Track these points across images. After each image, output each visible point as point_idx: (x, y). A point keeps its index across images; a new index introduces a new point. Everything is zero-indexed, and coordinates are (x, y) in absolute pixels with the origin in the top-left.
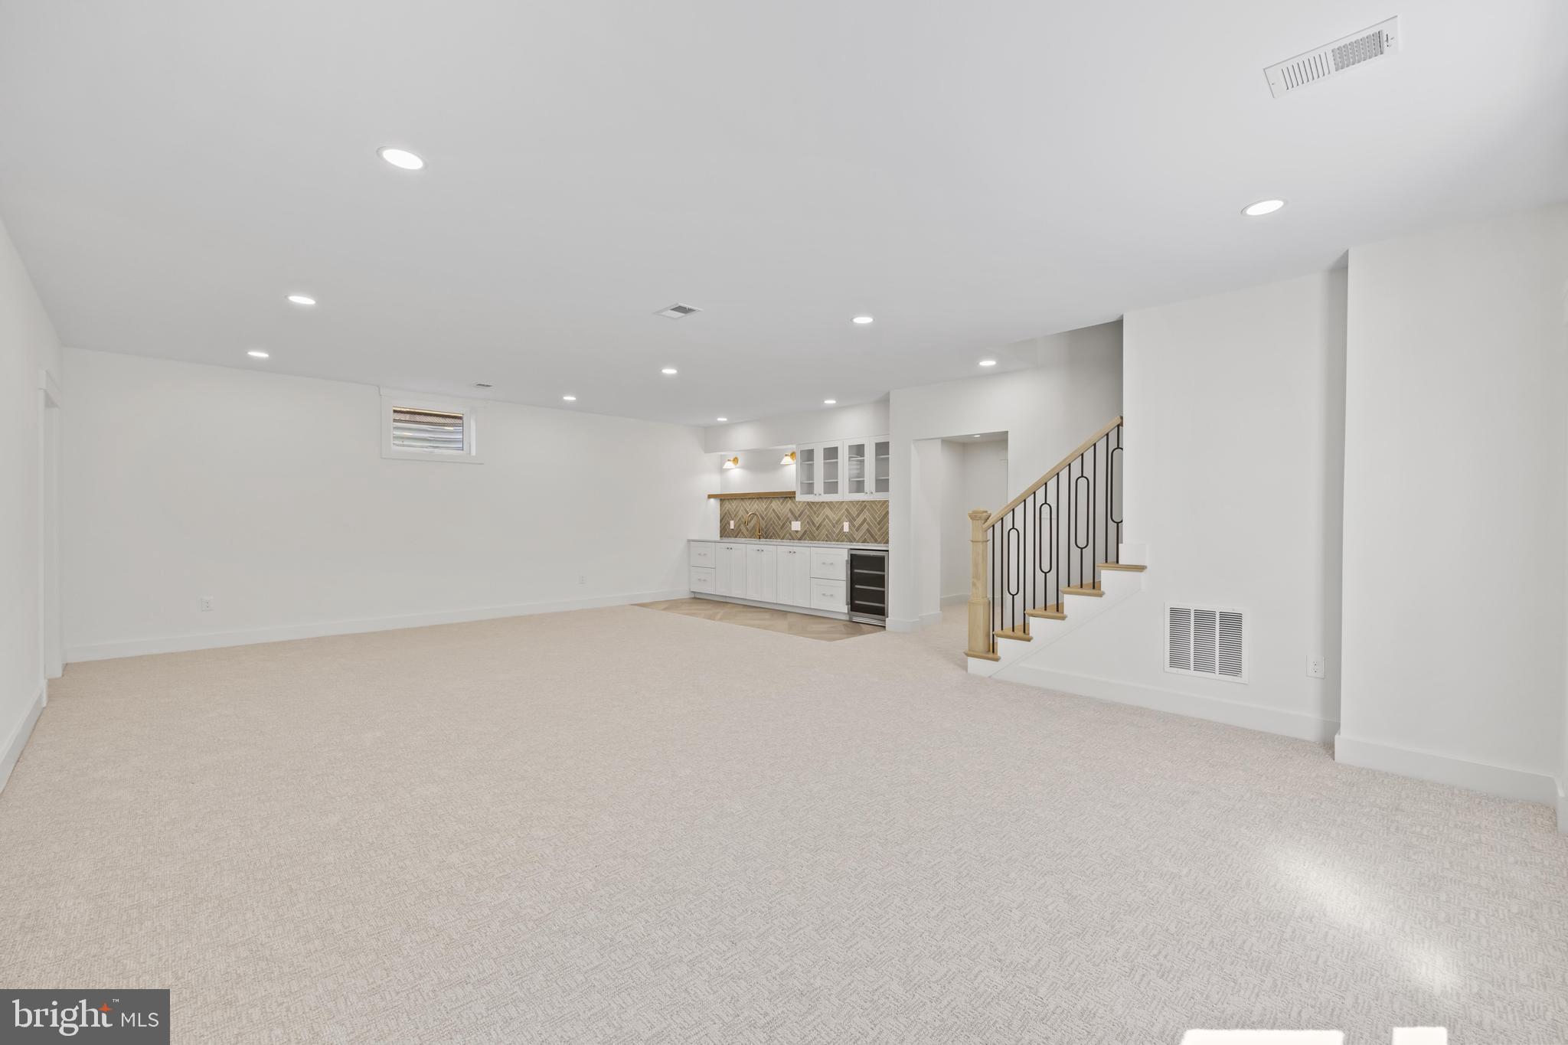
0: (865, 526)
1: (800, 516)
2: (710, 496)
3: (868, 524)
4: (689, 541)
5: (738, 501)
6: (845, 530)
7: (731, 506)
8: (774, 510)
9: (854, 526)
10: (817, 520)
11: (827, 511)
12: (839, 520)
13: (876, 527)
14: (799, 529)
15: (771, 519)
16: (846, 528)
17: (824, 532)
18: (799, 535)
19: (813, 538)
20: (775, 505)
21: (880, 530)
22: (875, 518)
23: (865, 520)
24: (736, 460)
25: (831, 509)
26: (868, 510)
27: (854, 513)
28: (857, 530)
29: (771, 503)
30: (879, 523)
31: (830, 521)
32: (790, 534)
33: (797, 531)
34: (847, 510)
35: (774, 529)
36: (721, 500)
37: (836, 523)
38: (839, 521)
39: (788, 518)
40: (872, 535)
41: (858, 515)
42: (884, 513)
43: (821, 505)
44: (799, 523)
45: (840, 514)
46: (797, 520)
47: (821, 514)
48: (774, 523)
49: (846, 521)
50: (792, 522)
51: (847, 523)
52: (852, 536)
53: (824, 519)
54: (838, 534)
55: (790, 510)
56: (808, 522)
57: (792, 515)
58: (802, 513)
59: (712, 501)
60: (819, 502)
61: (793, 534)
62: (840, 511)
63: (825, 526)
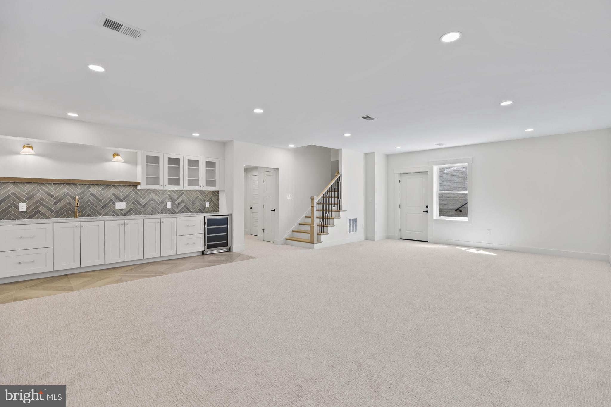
0: (183, 204)
1: (124, 199)
3: (185, 203)
6: (168, 207)
7: (21, 188)
9: (175, 204)
11: (153, 196)
12: (163, 201)
13: (190, 205)
14: (125, 208)
15: (89, 201)
16: (169, 205)
17: (150, 208)
18: (123, 212)
19: (139, 213)
21: (193, 206)
22: (190, 200)
23: (183, 201)
25: (156, 194)
26: (185, 195)
28: (177, 206)
29: (89, 187)
30: (192, 202)
31: (155, 201)
32: (113, 212)
33: (122, 210)
34: (169, 195)
35: (92, 208)
37: (161, 203)
39: (111, 200)
40: (188, 209)
41: (178, 198)
44: (123, 204)
45: (163, 197)
46: (121, 201)
47: (145, 198)
48: (93, 204)
49: (169, 202)
50: (117, 204)
51: (170, 203)
52: (173, 210)
53: (150, 201)
54: (162, 210)
55: (114, 194)
56: (133, 203)
57: (113, 198)
58: (127, 196)
60: (145, 190)
61: (118, 212)
62: (163, 195)
63: (151, 205)
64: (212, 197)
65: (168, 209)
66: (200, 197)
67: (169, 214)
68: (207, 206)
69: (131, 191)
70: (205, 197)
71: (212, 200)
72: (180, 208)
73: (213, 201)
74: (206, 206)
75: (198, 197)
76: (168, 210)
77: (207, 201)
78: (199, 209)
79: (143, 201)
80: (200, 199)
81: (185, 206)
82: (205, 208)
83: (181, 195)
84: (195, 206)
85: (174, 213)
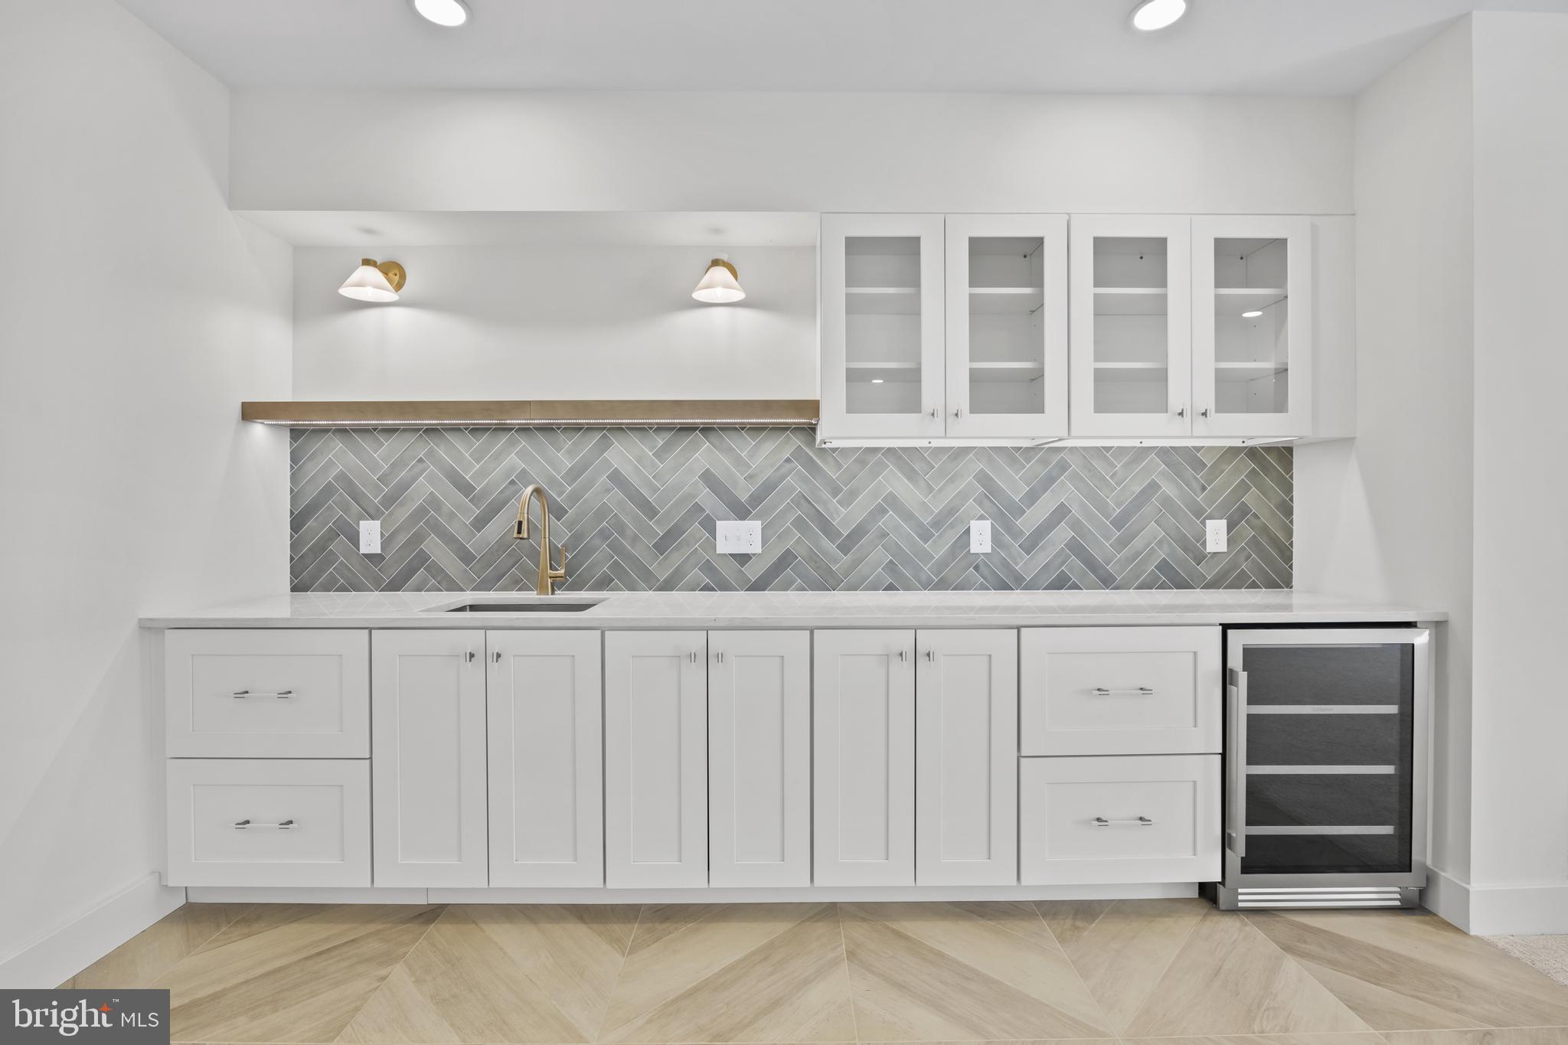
0: (1063, 534)
1: (757, 499)
2: (251, 412)
3: (1076, 525)
4: (151, 629)
5: (407, 439)
6: (975, 548)
8: (616, 478)
9: (1015, 533)
11: (895, 483)
12: (951, 511)
13: (1107, 539)
14: (756, 548)
15: (601, 513)
17: (879, 555)
18: (752, 572)
19: (826, 581)
20: (628, 454)
21: (1122, 543)
22: (1102, 507)
23: (1061, 512)
25: (912, 475)
26: (1075, 478)
27: (1017, 488)
28: (1030, 546)
29: (604, 446)
30: (1119, 523)
31: (908, 516)
32: (707, 568)
33: (743, 558)
34: (984, 479)
35: (616, 547)
36: (296, 433)
37: (937, 524)
38: (947, 518)
39: (697, 508)
40: (1091, 564)
41: (1032, 497)
42: (1137, 489)
44: (754, 525)
45: (952, 492)
46: (741, 512)
47: (853, 494)
48: (621, 528)
49: (982, 518)
50: (720, 525)
51: (987, 525)
52: (1006, 565)
53: (881, 511)
54: (942, 564)
55: (708, 477)
56: (799, 523)
57: (705, 497)
58: (768, 487)
59: (259, 431)
60: (856, 449)
61: (727, 571)
62: (952, 480)
63: (885, 535)
64: (1243, 488)
65: (977, 564)
66: (1168, 489)
67: (983, 587)
68: (1211, 548)
69: (788, 460)
70: (1198, 489)
71: (1244, 511)
72: (1043, 557)
73: (1255, 516)
74: (1204, 544)
75: (1153, 486)
76: (976, 568)
77: (1210, 517)
78: (1164, 566)
79: (845, 516)
80: (1167, 501)
81: (1075, 548)
82: (1200, 557)
83: (1049, 481)
84: (1138, 543)
85: (1008, 588)
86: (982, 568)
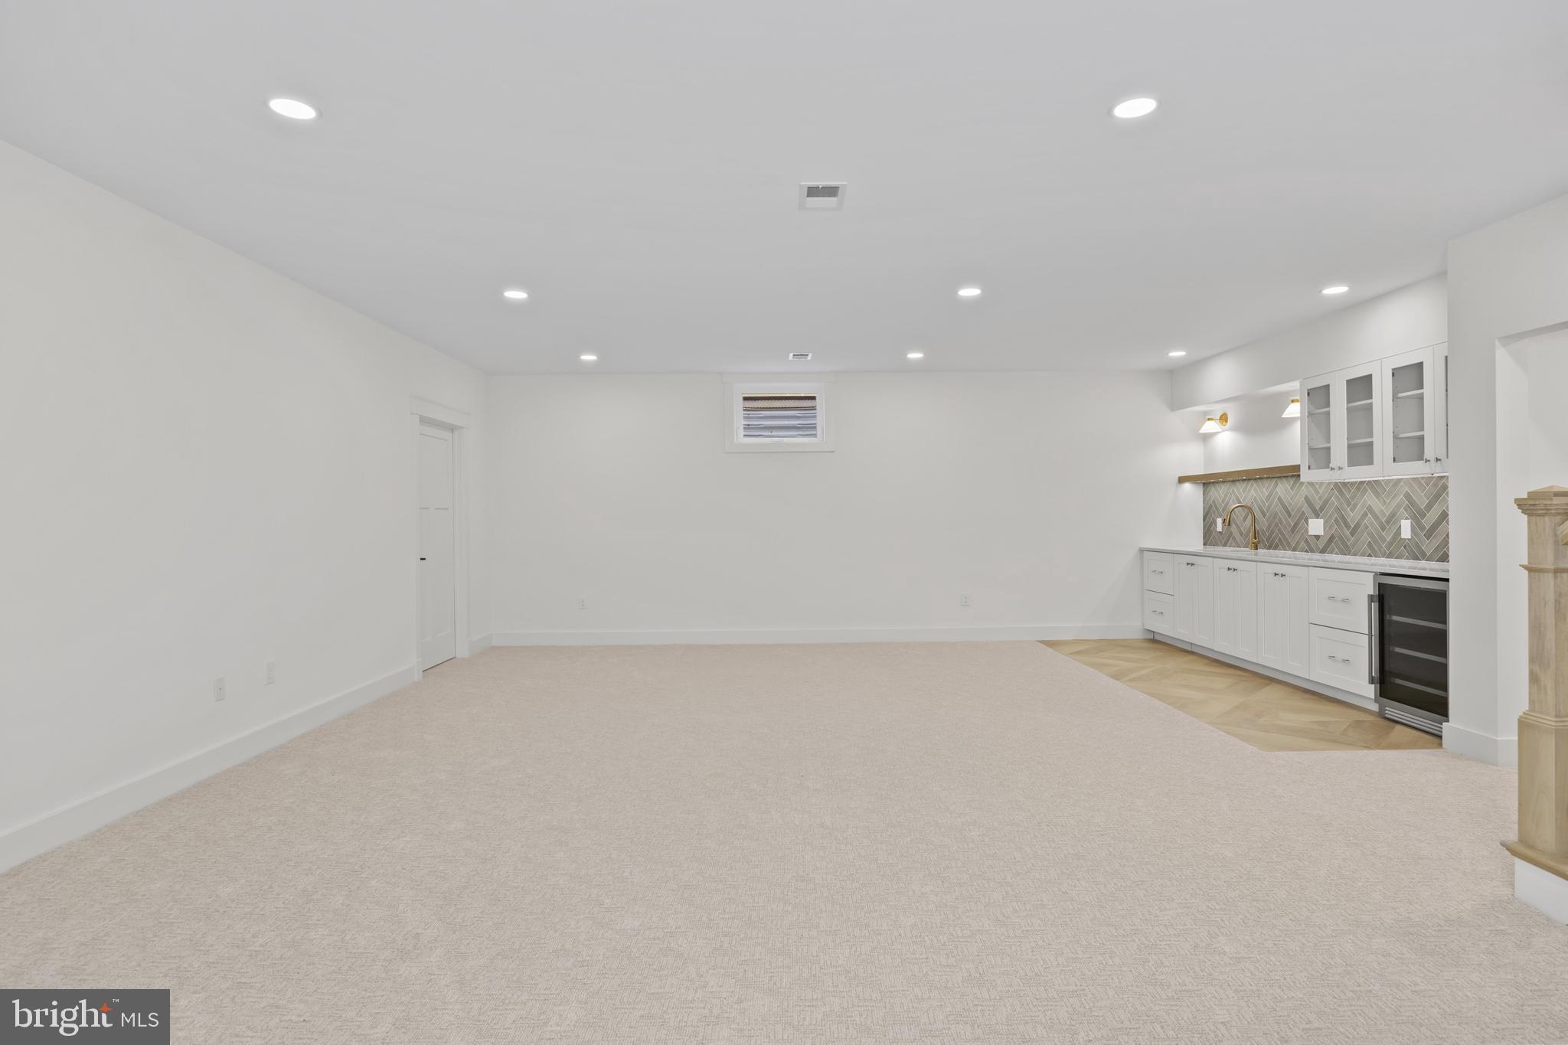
1: (1322, 509)
2: (1182, 480)
4: (1142, 550)
5: (1227, 485)
6: (1403, 536)
7: (1219, 493)
8: (1280, 499)
9: (1422, 528)
10: (1353, 517)
11: (1370, 499)
12: (1393, 515)
14: (1321, 532)
15: (1276, 515)
16: (1406, 533)
17: (1365, 538)
18: (1321, 544)
19: (1346, 550)
20: (1283, 488)
24: (1224, 418)
25: (1377, 495)
27: (1422, 501)
28: (1428, 535)
29: (1276, 486)
31: (1376, 517)
32: (1306, 541)
33: (1317, 537)
34: (1408, 496)
35: (1281, 533)
36: (1204, 484)
37: (1388, 522)
38: (1393, 519)
39: (1300, 513)
41: (1429, 506)
43: (1358, 489)
44: (1321, 521)
45: (1394, 504)
46: (1317, 516)
47: (1355, 506)
48: (1281, 522)
49: (1407, 518)
50: (1310, 520)
51: (1408, 522)
52: (1418, 547)
53: (1365, 514)
54: (1390, 544)
55: (1307, 499)
56: (1336, 520)
57: (1306, 508)
58: (1326, 503)
59: (1187, 486)
60: (1356, 482)
61: (1312, 542)
62: (1394, 497)
63: (1367, 527)
65: (1405, 545)
67: (1407, 558)
69: (1332, 489)
72: (1435, 543)
76: (1404, 547)
83: (1438, 496)
85: (1418, 559)
86: (1407, 547)
